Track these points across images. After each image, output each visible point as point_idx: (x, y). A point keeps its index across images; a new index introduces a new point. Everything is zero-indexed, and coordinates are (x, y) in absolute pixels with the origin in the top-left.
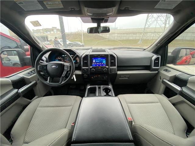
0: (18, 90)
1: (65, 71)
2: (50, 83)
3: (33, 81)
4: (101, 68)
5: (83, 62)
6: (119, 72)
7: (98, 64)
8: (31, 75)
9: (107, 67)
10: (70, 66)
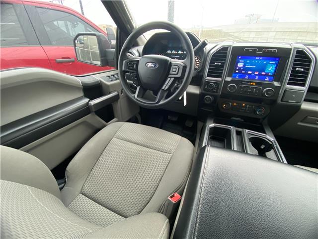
0: (89, 101)
1: (171, 77)
2: (138, 99)
3: (114, 91)
4: (257, 84)
5: (210, 66)
6: (305, 106)
7: (250, 72)
8: (112, 81)
9: (276, 84)
10: (184, 67)
